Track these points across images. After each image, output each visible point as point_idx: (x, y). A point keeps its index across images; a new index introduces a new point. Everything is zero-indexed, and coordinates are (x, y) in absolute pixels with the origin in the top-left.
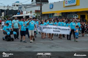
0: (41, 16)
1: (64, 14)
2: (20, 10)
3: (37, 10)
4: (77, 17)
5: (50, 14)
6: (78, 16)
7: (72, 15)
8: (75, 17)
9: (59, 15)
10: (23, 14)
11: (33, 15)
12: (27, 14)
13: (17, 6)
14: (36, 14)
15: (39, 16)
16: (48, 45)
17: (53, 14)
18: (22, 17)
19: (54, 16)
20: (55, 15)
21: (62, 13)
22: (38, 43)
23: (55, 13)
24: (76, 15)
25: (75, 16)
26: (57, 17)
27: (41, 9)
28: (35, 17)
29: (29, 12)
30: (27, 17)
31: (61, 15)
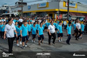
2: (7, 9)
3: (19, 10)
5: (28, 13)
6: (48, 15)
7: (43, 14)
11: (17, 14)
13: (5, 7)
15: (21, 14)
17: (30, 13)
18: (9, 15)
21: (36, 12)
23: (32, 12)
25: (46, 14)
27: (22, 9)
29: (14, 12)
30: (13, 15)
31: (36, 14)
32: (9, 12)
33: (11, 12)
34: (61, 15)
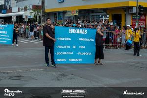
0: (43, 15)
1: (83, 12)
2: (7, 4)
4: (107, 18)
5: (59, 13)
6: (108, 16)
7: (97, 14)
8: (104, 18)
9: (75, 14)
10: (11, 12)
11: (30, 14)
12: (19, 12)
14: (34, 13)
15: (39, 16)
16: (54, 74)
17: (64, 12)
18: (10, 18)
19: (66, 16)
21: (80, 11)
22: (33, 70)
23: (67, 10)
24: (105, 13)
25: (103, 15)
26: (72, 18)
27: (43, 3)
28: (32, 17)
29: (22, 9)
30: (20, 19)
31: (78, 14)
33: (17, 11)
34: (143, 17)
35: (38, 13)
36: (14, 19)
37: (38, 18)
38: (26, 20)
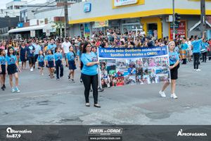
0: (67, 29)
1: (113, 23)
2: (23, 16)
3: (59, 16)
5: (86, 24)
6: (141, 27)
8: (137, 30)
9: (104, 25)
10: (29, 26)
12: (38, 24)
13: (17, 7)
14: (56, 27)
15: (63, 30)
17: (92, 24)
18: (28, 32)
19: (93, 27)
20: (96, 26)
21: (110, 22)
23: (95, 21)
24: (139, 23)
25: (137, 26)
26: (101, 30)
27: (66, 14)
28: (54, 31)
29: (42, 22)
30: (40, 33)
31: (107, 25)
32: (28, 25)
33: (36, 24)
34: (182, 26)
35: (61, 25)
36: (33, 34)
37: (61, 32)
38: (48, 34)
